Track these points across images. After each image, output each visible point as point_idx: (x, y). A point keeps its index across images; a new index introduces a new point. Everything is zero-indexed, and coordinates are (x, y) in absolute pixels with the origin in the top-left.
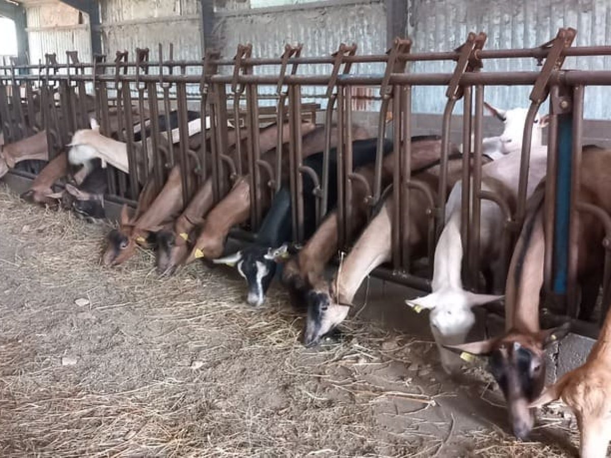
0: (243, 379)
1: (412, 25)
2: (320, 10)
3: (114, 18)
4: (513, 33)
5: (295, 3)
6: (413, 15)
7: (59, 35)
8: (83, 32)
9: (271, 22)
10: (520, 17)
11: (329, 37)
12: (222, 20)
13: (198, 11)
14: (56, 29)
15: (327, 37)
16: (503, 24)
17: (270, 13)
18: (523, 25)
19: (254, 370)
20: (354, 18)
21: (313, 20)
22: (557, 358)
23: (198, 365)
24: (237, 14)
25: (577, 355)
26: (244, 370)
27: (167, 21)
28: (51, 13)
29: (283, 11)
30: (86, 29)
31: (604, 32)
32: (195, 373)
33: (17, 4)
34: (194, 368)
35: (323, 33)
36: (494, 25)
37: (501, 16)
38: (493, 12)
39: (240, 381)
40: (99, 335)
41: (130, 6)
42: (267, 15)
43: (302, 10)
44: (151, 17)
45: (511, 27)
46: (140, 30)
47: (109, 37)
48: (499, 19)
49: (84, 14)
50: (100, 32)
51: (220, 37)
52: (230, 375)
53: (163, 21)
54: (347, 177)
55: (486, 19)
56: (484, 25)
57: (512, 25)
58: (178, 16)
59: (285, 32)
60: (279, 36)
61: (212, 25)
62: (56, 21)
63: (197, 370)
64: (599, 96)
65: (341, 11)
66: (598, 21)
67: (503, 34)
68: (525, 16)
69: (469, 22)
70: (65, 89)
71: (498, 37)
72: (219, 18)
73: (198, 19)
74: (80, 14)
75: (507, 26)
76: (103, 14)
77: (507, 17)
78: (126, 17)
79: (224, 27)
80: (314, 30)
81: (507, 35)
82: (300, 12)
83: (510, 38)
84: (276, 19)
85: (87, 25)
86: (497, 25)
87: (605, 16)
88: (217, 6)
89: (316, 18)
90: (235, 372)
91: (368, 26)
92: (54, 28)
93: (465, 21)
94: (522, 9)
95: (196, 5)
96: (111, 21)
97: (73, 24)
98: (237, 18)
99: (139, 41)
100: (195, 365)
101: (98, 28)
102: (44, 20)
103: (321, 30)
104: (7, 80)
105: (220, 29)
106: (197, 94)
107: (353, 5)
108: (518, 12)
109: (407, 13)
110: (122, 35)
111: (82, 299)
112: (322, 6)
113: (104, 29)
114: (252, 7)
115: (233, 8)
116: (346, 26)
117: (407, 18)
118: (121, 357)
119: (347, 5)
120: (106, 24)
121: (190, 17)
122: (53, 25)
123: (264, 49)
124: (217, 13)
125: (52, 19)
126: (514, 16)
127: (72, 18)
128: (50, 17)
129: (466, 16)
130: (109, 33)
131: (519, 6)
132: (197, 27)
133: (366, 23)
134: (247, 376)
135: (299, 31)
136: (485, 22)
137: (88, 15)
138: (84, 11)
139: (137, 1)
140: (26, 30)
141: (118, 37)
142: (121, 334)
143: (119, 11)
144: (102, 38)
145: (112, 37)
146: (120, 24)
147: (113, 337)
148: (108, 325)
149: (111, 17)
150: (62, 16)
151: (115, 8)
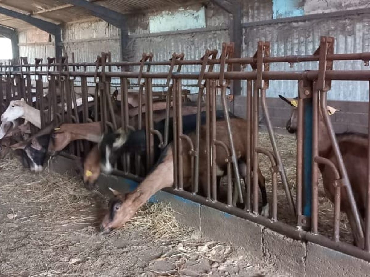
0: (101, 271)
1: (246, 44)
2: (191, 34)
3: (70, 38)
4: (306, 48)
5: (176, 30)
6: (246, 37)
7: (37, 48)
8: (51, 46)
9: (162, 41)
10: (310, 39)
11: (196, 50)
12: (133, 40)
13: (119, 35)
14: (36, 45)
15: (195, 50)
16: (300, 43)
17: (162, 36)
18: (312, 43)
19: (110, 265)
20: (210, 39)
21: (186, 40)
22: (306, 260)
23: (73, 261)
24: (142, 36)
25: (318, 259)
26: (102, 265)
27: (101, 40)
28: (33, 35)
29: (169, 35)
30: (53, 45)
31: (361, 48)
32: (70, 267)
33: (13, 30)
34: (70, 263)
35: (193, 48)
36: (294, 44)
37: (299, 38)
38: (294, 36)
39: (98, 273)
40: (16, 239)
41: (79, 31)
42: (159, 37)
43: (180, 34)
44: (92, 38)
45: (305, 45)
46: (85, 45)
47: (67, 49)
48: (298, 40)
49: (52, 36)
50: (61, 47)
51: (132, 49)
52: (93, 268)
53: (98, 41)
54: (179, 137)
55: (290, 40)
56: (288, 43)
57: (305, 44)
58: (107, 38)
59: (170, 47)
60: (167, 49)
61: (127, 43)
62: (36, 40)
63: (72, 264)
64: (359, 87)
65: (203, 35)
66: (358, 41)
67: (300, 49)
68: (313, 38)
69: (280, 42)
70: (19, 80)
71: (297, 51)
72: (131, 39)
73: (119, 39)
74: (50, 36)
75: (302, 44)
76: (63, 36)
77: (302, 39)
78: (77, 38)
79: (134, 44)
80: (187, 46)
81: (303, 50)
82: (179, 35)
83: (304, 51)
84: (165, 40)
85: (54, 43)
86: (296, 43)
87: (362, 38)
88: (130, 32)
89: (188, 39)
90: (97, 266)
91: (219, 44)
92: (34, 44)
93: (277, 41)
94: (311, 34)
95: (118, 31)
96: (68, 40)
97: (45, 41)
98: (142, 39)
99: (84, 52)
100: (71, 261)
101: (60, 44)
102: (29, 39)
103: (191, 46)
105: (132, 44)
106: (118, 84)
107: (211, 31)
108: (309, 36)
109: (242, 36)
110: (74, 48)
111: (12, 214)
112: (192, 31)
113: (64, 45)
114: (151, 32)
115: (140, 33)
116: (206, 44)
117: (242, 39)
118: (25, 254)
119: (207, 31)
120: (65, 42)
121: (114, 38)
122: (34, 42)
123: (158, 57)
124: (130, 36)
125: (33, 39)
126: (306, 38)
127: (45, 38)
128: (32, 37)
129: (278, 38)
130: (67, 47)
131: (310, 32)
132: (119, 44)
133: (218, 42)
134: (103, 269)
135: (178, 47)
136: (289, 42)
137: (54, 36)
138: (52, 34)
139: (83, 28)
140: (18, 45)
141: (72, 49)
142: (29, 238)
143: (73, 34)
144: (62, 50)
145: (69, 50)
146: (73, 42)
147: (24, 240)
148: (23, 232)
149: (68, 37)
150: (39, 37)
151: (71, 32)
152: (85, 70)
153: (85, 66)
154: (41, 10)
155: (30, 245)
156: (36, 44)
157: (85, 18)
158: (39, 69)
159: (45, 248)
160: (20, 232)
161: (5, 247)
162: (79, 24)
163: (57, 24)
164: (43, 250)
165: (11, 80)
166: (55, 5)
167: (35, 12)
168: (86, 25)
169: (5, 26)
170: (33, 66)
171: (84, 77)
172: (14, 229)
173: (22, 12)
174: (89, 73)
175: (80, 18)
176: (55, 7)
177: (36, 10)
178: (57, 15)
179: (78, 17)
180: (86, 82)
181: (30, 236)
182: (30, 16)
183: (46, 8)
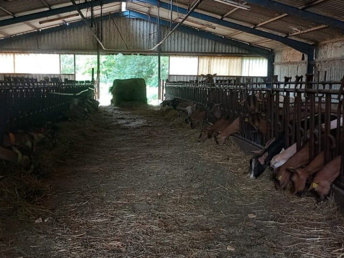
3: (322, 57)
7: (290, 66)
8: (303, 65)
28: (288, 55)
30: (305, 63)
33: (270, 50)
40: (253, 237)
41: (332, 50)
46: (337, 63)
47: (318, 68)
49: (305, 55)
50: (313, 65)
62: (290, 59)
74: (303, 55)
76: (316, 55)
78: (329, 57)
85: (306, 61)
92: (288, 63)
96: (320, 58)
97: (298, 60)
99: (335, 69)
101: (312, 63)
102: (284, 58)
104: (256, 91)
111: (252, 214)
113: (316, 63)
118: (259, 252)
120: (317, 60)
122: (288, 61)
125: (287, 58)
127: (299, 57)
128: (287, 57)
130: (318, 65)
137: (307, 55)
138: (306, 53)
139: (336, 47)
140: (274, 64)
141: (323, 67)
142: (264, 239)
143: (325, 53)
144: (314, 68)
145: (320, 67)
146: (325, 60)
147: (259, 240)
148: (260, 232)
149: (320, 56)
150: (293, 56)
151: (323, 51)
152: (331, 87)
153: (331, 84)
154: (297, 31)
155: (265, 245)
156: (290, 63)
157: (339, 38)
158: (287, 87)
159: (278, 251)
160: (258, 231)
161: (243, 243)
162: (332, 44)
163: (311, 43)
164: (275, 252)
165: (262, 95)
166: (311, 26)
167: (291, 33)
168: (339, 44)
169: (264, 47)
170: (282, 83)
171: (329, 94)
172: (252, 228)
173: (279, 34)
174: (334, 90)
175: (334, 37)
176: (310, 28)
177: (292, 31)
178: (312, 36)
179: (332, 37)
180: (331, 98)
181: (266, 237)
182: (286, 37)
183: (301, 30)
